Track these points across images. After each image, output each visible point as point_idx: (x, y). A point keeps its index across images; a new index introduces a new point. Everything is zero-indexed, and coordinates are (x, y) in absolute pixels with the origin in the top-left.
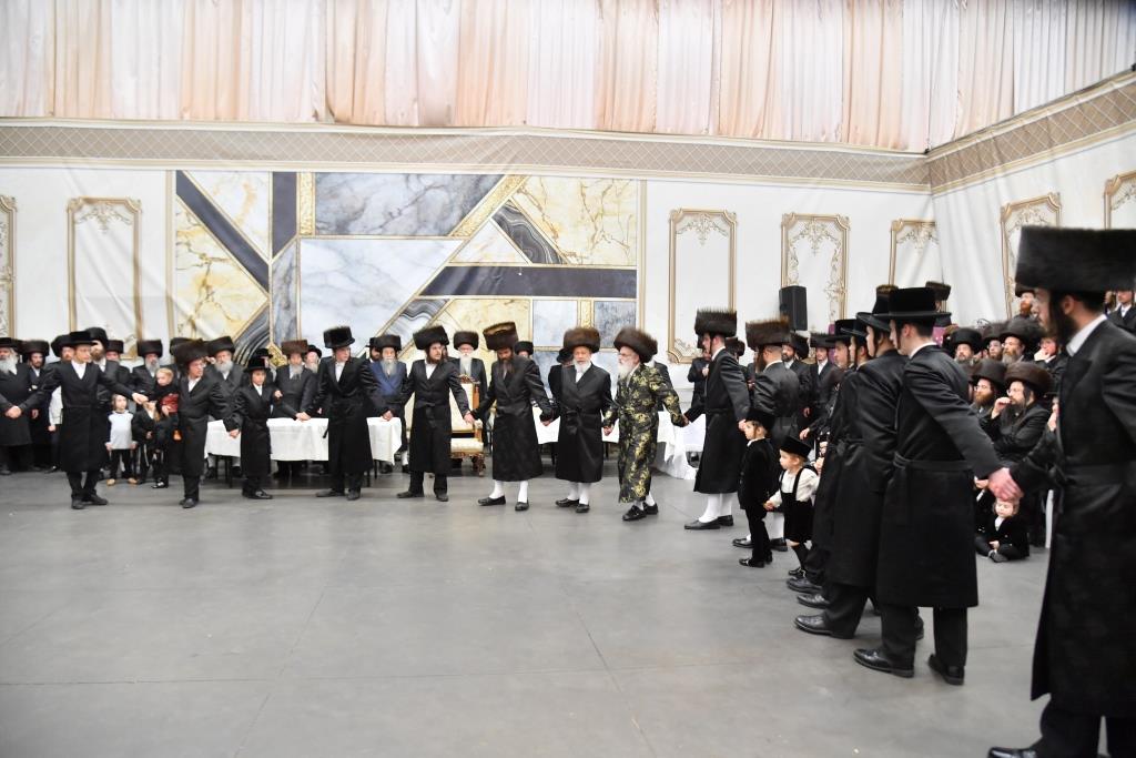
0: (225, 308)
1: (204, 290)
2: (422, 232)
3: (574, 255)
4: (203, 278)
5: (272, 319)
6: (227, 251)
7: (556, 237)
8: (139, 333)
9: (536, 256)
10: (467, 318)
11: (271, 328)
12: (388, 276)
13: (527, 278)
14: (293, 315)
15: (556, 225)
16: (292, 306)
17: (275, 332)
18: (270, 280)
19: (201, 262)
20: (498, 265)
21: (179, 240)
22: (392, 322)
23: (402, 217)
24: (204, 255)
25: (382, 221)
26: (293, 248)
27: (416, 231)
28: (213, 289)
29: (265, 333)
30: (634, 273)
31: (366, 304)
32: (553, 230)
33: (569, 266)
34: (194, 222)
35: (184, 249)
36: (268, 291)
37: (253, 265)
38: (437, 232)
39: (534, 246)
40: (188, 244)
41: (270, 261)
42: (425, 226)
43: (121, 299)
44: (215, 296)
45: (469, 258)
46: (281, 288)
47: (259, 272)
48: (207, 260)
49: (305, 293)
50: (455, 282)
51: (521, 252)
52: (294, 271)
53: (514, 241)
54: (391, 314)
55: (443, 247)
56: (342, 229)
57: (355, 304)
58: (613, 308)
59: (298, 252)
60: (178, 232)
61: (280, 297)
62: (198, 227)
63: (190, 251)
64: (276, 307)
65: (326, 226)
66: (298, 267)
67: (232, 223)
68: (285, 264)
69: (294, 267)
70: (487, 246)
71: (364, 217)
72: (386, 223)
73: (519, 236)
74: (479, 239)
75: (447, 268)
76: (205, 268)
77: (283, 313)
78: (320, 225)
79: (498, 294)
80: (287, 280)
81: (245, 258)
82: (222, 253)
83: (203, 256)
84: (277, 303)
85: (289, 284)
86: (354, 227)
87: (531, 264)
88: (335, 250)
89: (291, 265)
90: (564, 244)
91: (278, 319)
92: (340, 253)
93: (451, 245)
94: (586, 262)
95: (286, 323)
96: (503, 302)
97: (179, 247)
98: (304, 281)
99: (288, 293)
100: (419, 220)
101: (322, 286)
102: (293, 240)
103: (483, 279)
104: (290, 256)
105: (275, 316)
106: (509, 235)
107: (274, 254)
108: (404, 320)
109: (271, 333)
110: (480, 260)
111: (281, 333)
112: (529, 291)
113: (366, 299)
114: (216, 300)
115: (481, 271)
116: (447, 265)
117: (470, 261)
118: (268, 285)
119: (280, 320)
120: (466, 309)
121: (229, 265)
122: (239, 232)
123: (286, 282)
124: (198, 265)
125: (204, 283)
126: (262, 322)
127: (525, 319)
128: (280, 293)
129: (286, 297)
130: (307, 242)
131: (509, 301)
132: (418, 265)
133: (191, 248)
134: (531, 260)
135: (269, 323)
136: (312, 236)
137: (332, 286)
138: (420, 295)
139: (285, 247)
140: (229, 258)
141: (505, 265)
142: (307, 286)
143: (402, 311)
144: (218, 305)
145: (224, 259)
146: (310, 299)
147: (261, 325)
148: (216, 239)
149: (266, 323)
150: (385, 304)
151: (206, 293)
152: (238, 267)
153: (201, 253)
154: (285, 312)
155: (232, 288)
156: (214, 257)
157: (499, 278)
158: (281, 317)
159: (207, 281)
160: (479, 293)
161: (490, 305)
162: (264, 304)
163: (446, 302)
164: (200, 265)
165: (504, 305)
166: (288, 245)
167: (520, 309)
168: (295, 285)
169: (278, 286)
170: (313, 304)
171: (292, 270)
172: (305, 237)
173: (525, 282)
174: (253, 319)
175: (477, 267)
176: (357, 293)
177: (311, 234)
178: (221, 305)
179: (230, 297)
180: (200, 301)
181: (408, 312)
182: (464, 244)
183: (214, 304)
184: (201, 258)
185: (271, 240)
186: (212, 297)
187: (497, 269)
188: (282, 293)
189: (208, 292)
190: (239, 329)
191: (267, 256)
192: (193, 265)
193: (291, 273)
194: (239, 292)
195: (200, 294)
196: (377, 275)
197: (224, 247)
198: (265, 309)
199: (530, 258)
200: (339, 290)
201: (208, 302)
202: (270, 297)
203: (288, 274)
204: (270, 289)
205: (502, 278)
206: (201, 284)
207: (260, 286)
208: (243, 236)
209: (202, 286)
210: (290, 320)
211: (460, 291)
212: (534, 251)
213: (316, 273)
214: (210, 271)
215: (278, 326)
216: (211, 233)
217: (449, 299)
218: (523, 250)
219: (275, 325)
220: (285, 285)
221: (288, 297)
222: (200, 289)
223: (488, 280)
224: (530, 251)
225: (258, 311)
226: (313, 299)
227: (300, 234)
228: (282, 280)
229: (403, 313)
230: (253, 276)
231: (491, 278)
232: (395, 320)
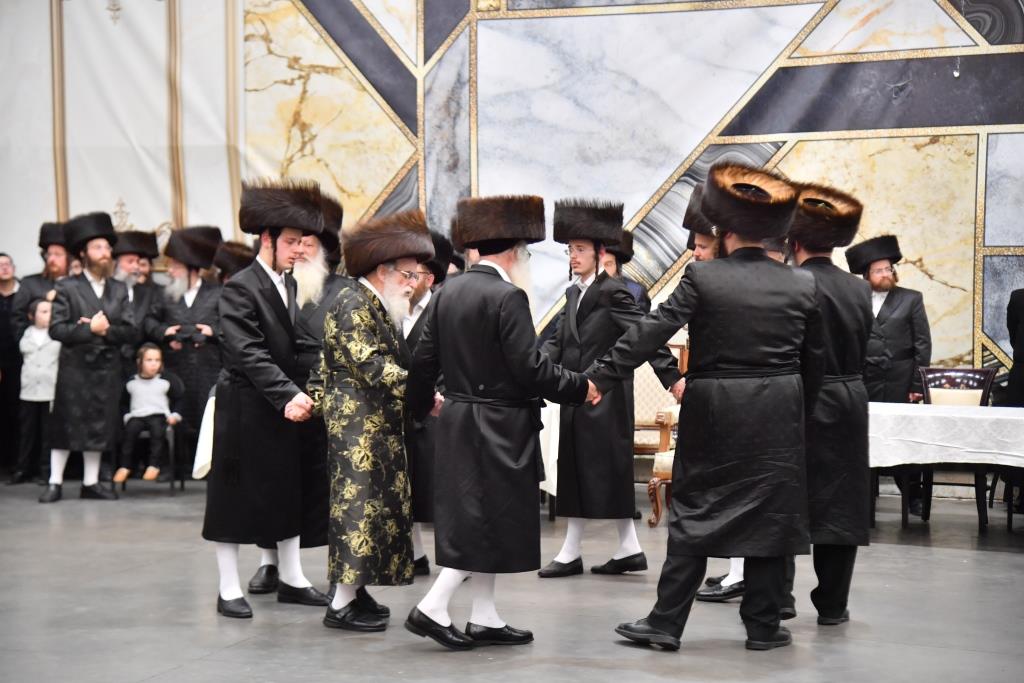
0: (335, 168)
1: (296, 131)
4: (294, 109)
5: (425, 190)
6: (338, 50)
8: (178, 216)
12: (654, 94)
13: (974, 83)
14: (464, 182)
16: (461, 163)
18: (420, 111)
19: (295, 74)
20: (902, 56)
21: (250, 30)
22: (660, 196)
24: (296, 60)
26: (463, 41)
28: (314, 131)
31: (608, 158)
35: (258, 48)
36: (416, 134)
37: (386, 79)
40: (267, 39)
41: (419, 71)
43: (145, 149)
44: (318, 145)
45: (835, 42)
46: (440, 127)
47: (400, 96)
48: (302, 71)
49: (487, 136)
50: (798, 100)
52: (466, 90)
55: (773, 22)
57: (585, 159)
59: (473, 50)
60: (247, 13)
61: (438, 147)
62: (283, 3)
63: (270, 52)
64: (432, 168)
66: (472, 82)
68: (447, 76)
69: (466, 81)
70: (878, 12)
75: (783, 71)
76: (299, 84)
77: (444, 178)
79: (900, 126)
80: (452, 108)
81: (371, 64)
82: (328, 54)
83: (294, 63)
84: (433, 158)
85: (455, 116)
87: (985, 48)
88: (546, 42)
89: (459, 75)
91: (435, 191)
92: (557, 48)
93: (793, 16)
95: (450, 199)
96: (911, 142)
97: (251, 44)
98: (487, 110)
99: (454, 135)
101: (520, 121)
102: (462, 24)
103: (865, 91)
104: (458, 59)
105: (430, 186)
107: (427, 58)
110: (860, 48)
111: (440, 219)
112: (979, 112)
113: (609, 147)
114: (318, 155)
115: (861, 73)
116: (784, 63)
117: (837, 50)
118: (415, 120)
119: (439, 193)
120: (823, 161)
121: (341, 79)
122: (362, 11)
123: (449, 115)
124: (285, 82)
125: (297, 120)
126: (406, 198)
127: (967, 181)
128: (438, 137)
129: (450, 146)
130: (491, 28)
131: (927, 140)
132: (718, 67)
133: (273, 46)
134: (986, 37)
135: (418, 198)
136: (501, 14)
137: (540, 121)
138: (722, 134)
139: (449, 40)
140: (342, 66)
141: (920, 55)
142: (491, 121)
143: (682, 171)
144: (322, 163)
145: (333, 69)
146: (496, 149)
147: (404, 204)
148: (318, 26)
149: (413, 200)
150: (647, 156)
151: (301, 140)
152: (360, 83)
153: (291, 55)
154: (450, 177)
155: (348, 129)
156: (315, 63)
157: (902, 89)
158: (440, 187)
159: (302, 113)
160: (854, 124)
161: (879, 152)
162: (409, 161)
163: (779, 148)
164: (289, 81)
165: (915, 151)
166: (453, 36)
167: (954, 157)
168: (467, 121)
169: (436, 122)
170: (501, 158)
171: (461, 88)
172: (486, 16)
173: (968, 92)
174: (389, 190)
175: (853, 64)
176: (591, 134)
177: (498, 9)
178: (329, 162)
179: (344, 146)
180: (289, 155)
181: (697, 173)
182: (823, 12)
183: (315, 160)
184: (291, 67)
185: (421, 26)
186: (312, 146)
187: (900, 65)
188: (442, 138)
189: (303, 137)
190: (363, 212)
191: (414, 60)
192: (276, 82)
193: (461, 93)
194: (361, 137)
195: (289, 140)
196: (631, 93)
197: (332, 43)
198: (410, 171)
199: (984, 33)
200: (555, 129)
201: (304, 156)
202: (420, 146)
203: (453, 97)
204: (420, 129)
205: (910, 88)
206: (292, 120)
207: (401, 124)
208: (369, 19)
209: (293, 125)
210: (458, 194)
211: (812, 121)
212: (997, 13)
213: (508, 94)
214: (308, 95)
215: (435, 205)
216: (309, 15)
217: (784, 143)
218: (966, 15)
219: (431, 203)
220: (449, 119)
221: (454, 147)
222: (290, 132)
223: (878, 93)
224: (986, 16)
225: (397, 174)
226: (502, 149)
227: (478, 11)
228: (443, 110)
229: (684, 175)
230: (388, 103)
231: (885, 87)
232: (669, 190)
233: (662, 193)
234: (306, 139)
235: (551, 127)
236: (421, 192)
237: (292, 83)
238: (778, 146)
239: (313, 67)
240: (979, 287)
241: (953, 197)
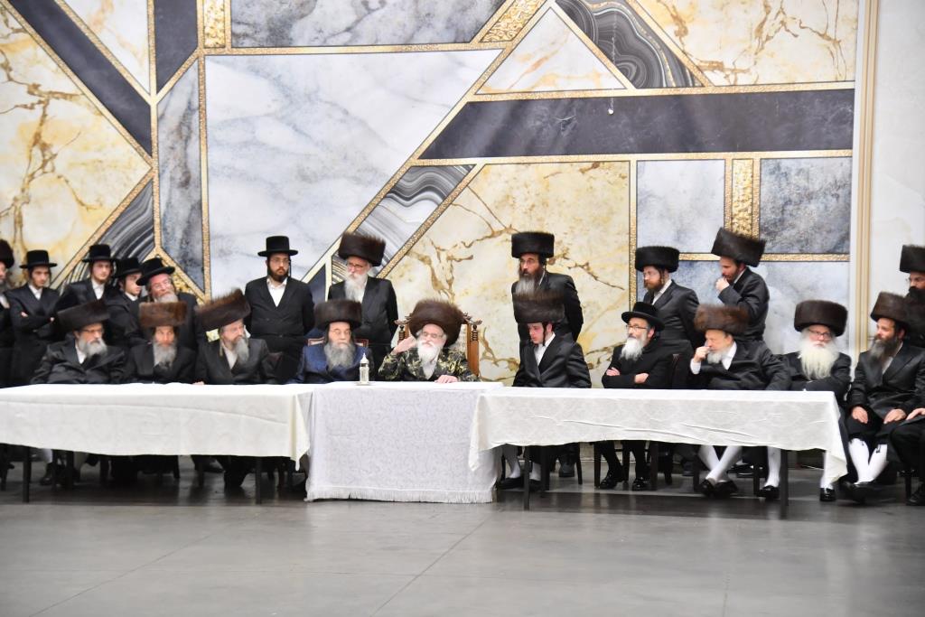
0: (75, 184)
1: (37, 151)
2: (425, 36)
3: (719, 66)
4: (34, 131)
5: (159, 203)
6: (76, 79)
7: (683, 32)
9: (643, 73)
10: (508, 200)
11: (157, 220)
12: (362, 123)
13: (625, 119)
14: (196, 197)
15: (683, 10)
16: (192, 180)
17: (164, 229)
18: (154, 134)
19: (35, 99)
20: (567, 95)
22: (370, 210)
23: (386, 8)
24: (36, 87)
25: (349, 19)
26: (192, 74)
27: (412, 37)
28: (54, 150)
29: (148, 229)
30: (849, 95)
31: (325, 176)
32: (677, 19)
33: (709, 90)
34: (14, 24)
36: (150, 154)
37: (122, 106)
38: (450, 35)
39: (639, 55)
40: (7, 67)
41: (152, 99)
42: (429, 25)
44: (57, 161)
45: (513, 82)
46: (172, 148)
47: (134, 119)
48: (41, 97)
49: (216, 157)
50: (485, 131)
51: (612, 67)
52: (196, 116)
53: (598, 46)
54: (369, 193)
55: (461, 64)
56: (278, 36)
57: (304, 177)
58: (800, 171)
59: (202, 81)
61: (171, 166)
62: (22, 36)
63: (10, 79)
64: (166, 184)
65: (249, 31)
66: (202, 109)
67: (83, 28)
68: (178, 104)
69: (196, 109)
70: (546, 58)
71: (317, 12)
72: (358, 21)
73: (609, 38)
74: (530, 46)
75: (471, 105)
76: (39, 112)
77: (177, 193)
78: (240, 29)
79: (566, 153)
80: (184, 131)
81: (107, 91)
82: (67, 82)
83: (33, 89)
84: (167, 175)
85: (188, 139)
86: (301, 31)
87: (632, 91)
88: (267, 76)
89: (190, 103)
90: (697, 47)
91: (169, 204)
92: (277, 81)
93: (478, 59)
94: (743, 80)
95: (183, 212)
96: (577, 167)
98: (214, 134)
99: (186, 156)
100: (417, 15)
101: (246, 144)
102: (191, 58)
103: (538, 123)
104: (189, 89)
105: (164, 199)
106: (589, 34)
107: (159, 88)
108: (392, 206)
109: (157, 229)
110: (533, 88)
111: (173, 229)
112: (629, 144)
113: (324, 167)
114: (59, 170)
115: (534, 109)
116: (471, 98)
117: (514, 89)
118: (150, 142)
119: (171, 207)
120: (507, 182)
121: (80, 105)
122: (97, 45)
123: (181, 137)
124: (25, 107)
125: (37, 139)
126: (142, 210)
127: (622, 199)
128: (171, 157)
129: (182, 165)
130: (218, 62)
131: (590, 165)
132: (416, 100)
133: (12, 74)
134: (632, 82)
135: (153, 211)
136: (226, 51)
137: (264, 144)
138: (421, 157)
139: (179, 73)
140: (80, 93)
141: (582, 95)
142: (219, 144)
143: (388, 188)
144: (62, 179)
145: (71, 96)
146: (224, 167)
147: (139, 216)
148: (56, 56)
149: (148, 212)
150: (358, 175)
151: (41, 158)
152: (96, 107)
153: (31, 83)
154: (182, 192)
155: (86, 148)
156: (54, 90)
157: (569, 122)
158: (173, 201)
159: (43, 134)
160: (530, 152)
161: (553, 175)
162: (144, 178)
163: (469, 170)
164: (29, 105)
165: (580, 173)
166: (182, 69)
167: (611, 180)
168: (198, 142)
169: (169, 143)
170: (229, 176)
171: (191, 115)
172: (213, 52)
173: (620, 126)
174: (126, 204)
175: (527, 101)
176: (308, 156)
177: (224, 47)
178: (68, 178)
179: (83, 164)
180: (30, 172)
181: (400, 190)
182: (502, 57)
183: (55, 176)
184: (31, 93)
185: (153, 59)
186: (53, 164)
187: (566, 103)
188: (174, 158)
189: (44, 156)
190: (100, 223)
191: (147, 88)
192: (17, 106)
193: (191, 119)
194: (99, 156)
195: (30, 158)
196: (342, 121)
197: (69, 72)
198: (145, 186)
199: (631, 79)
200: (276, 151)
201: (44, 173)
202: (155, 164)
203: (185, 121)
204: (154, 150)
205: (575, 122)
206: (33, 141)
207: (137, 145)
208: (104, 52)
209: (34, 144)
210: (190, 207)
211: (496, 148)
212: (640, 63)
213: (235, 120)
214: (47, 118)
215: (169, 217)
216: (47, 47)
217: (474, 165)
218: (616, 63)
219: (165, 215)
220: (180, 141)
221: (186, 166)
222: (31, 151)
223: (549, 125)
224: (631, 65)
225: (134, 190)
226: (230, 168)
227: (205, 47)
228: (175, 133)
229: (390, 192)
230: (124, 126)
231: (555, 120)
232: (378, 205)
233: (372, 207)
234: (47, 158)
235: (273, 149)
236: (156, 205)
237: (32, 107)
238: (468, 168)
239: (52, 93)
240: (634, 286)
241: (612, 213)
